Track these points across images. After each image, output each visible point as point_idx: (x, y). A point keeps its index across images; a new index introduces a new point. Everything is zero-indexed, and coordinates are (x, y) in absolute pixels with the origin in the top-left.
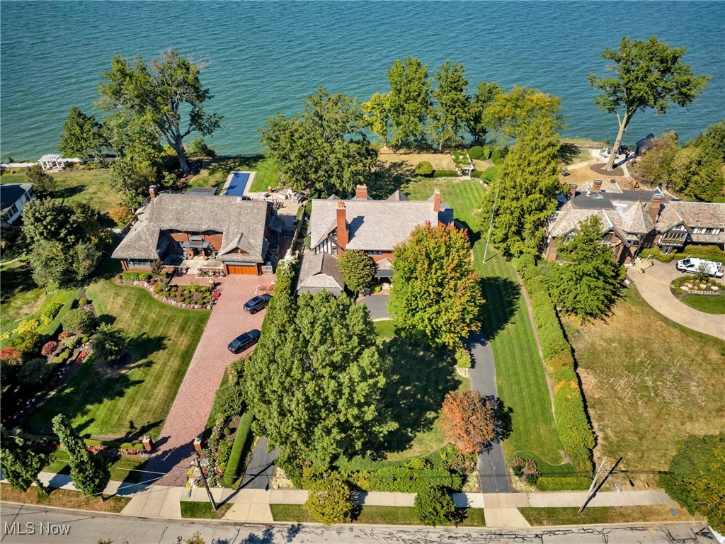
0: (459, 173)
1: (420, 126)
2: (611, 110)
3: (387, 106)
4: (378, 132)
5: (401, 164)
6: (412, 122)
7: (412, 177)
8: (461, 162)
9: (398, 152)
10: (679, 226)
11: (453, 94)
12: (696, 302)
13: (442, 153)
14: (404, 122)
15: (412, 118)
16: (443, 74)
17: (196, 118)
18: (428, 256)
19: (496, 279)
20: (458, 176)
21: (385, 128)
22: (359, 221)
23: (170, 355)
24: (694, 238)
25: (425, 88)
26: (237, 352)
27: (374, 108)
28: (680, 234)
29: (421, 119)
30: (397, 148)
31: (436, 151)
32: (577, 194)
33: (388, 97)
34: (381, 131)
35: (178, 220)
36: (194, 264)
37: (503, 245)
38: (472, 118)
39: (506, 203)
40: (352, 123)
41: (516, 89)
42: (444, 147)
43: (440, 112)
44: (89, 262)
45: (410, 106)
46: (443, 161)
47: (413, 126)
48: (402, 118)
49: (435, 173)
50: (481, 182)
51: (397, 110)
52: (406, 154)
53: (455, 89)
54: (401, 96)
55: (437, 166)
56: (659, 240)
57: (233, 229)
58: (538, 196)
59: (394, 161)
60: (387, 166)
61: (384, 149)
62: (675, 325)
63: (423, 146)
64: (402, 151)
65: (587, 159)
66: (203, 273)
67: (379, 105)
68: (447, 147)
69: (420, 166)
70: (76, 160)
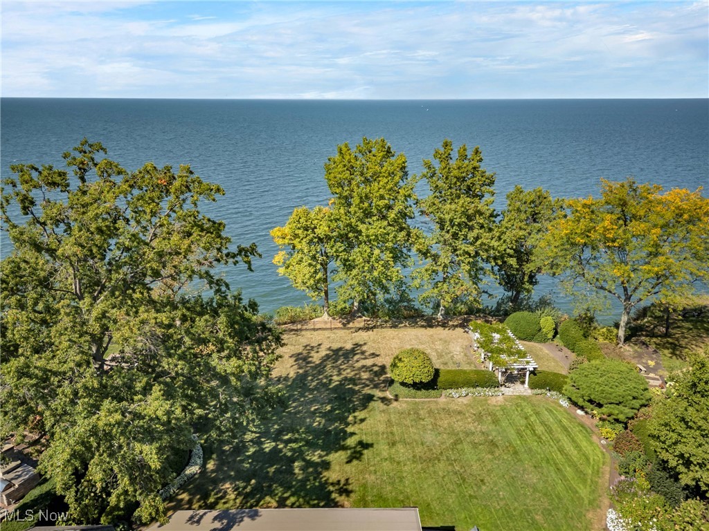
0: (500, 378)
1: (396, 271)
3: (323, 230)
4: (304, 283)
5: (353, 352)
6: (377, 261)
7: (376, 386)
8: (500, 351)
9: (351, 325)
13: (444, 325)
14: (359, 260)
15: (377, 252)
16: (437, 165)
20: (497, 385)
21: (319, 275)
27: (296, 236)
29: (398, 256)
30: (347, 316)
31: (430, 323)
34: (312, 282)
38: (511, 252)
42: (448, 314)
45: (374, 228)
46: (452, 346)
47: (381, 268)
48: (356, 255)
49: (441, 379)
50: (565, 403)
51: (344, 238)
52: (367, 329)
54: (353, 208)
55: (440, 356)
59: (335, 346)
60: (318, 357)
63: (403, 312)
64: (360, 322)
67: (306, 229)
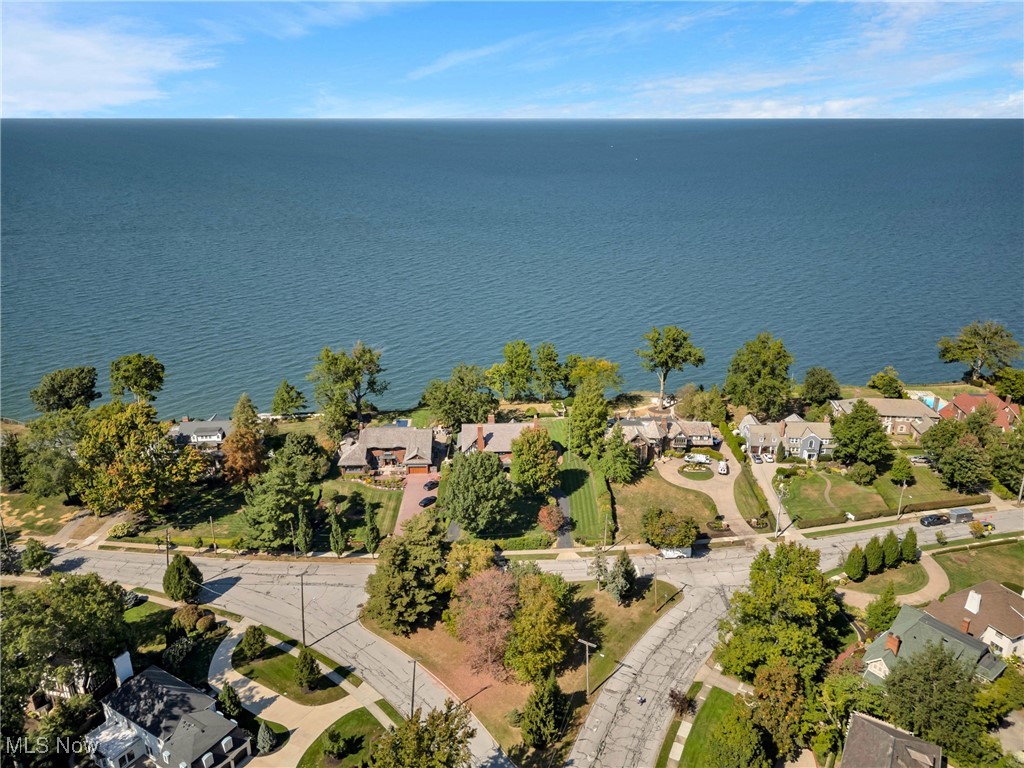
0: (557, 414)
1: (528, 385)
2: (652, 370)
3: (503, 372)
4: (498, 389)
5: (516, 411)
6: (522, 382)
8: (557, 408)
9: (513, 403)
10: (680, 434)
11: (548, 363)
12: (690, 476)
13: (544, 402)
14: (516, 382)
15: (521, 379)
16: (541, 350)
17: (371, 384)
18: (528, 441)
19: (576, 470)
20: (556, 416)
21: (503, 387)
22: (490, 436)
23: (387, 509)
24: (694, 443)
25: (529, 359)
26: (424, 506)
27: (495, 373)
28: (682, 440)
29: (528, 380)
30: (512, 400)
31: (541, 402)
32: (621, 419)
33: (504, 366)
34: (501, 388)
35: (378, 442)
36: (387, 470)
37: (578, 450)
38: (563, 378)
39: (577, 423)
40: (482, 382)
41: (590, 359)
42: (545, 398)
43: (541, 374)
44: (326, 468)
45: (520, 372)
46: (546, 408)
47: (523, 385)
48: (515, 380)
49: (540, 415)
51: (510, 374)
52: (519, 404)
53: (550, 359)
54: (513, 365)
55: (541, 410)
56: (673, 444)
57: (413, 445)
58: (594, 418)
59: (510, 408)
60: (505, 412)
61: (502, 402)
62: (674, 486)
63: (531, 399)
64: (516, 402)
65: (647, 404)
66: (393, 473)
67: (498, 371)
68: (548, 398)
69: (528, 410)
70: (279, 417)
